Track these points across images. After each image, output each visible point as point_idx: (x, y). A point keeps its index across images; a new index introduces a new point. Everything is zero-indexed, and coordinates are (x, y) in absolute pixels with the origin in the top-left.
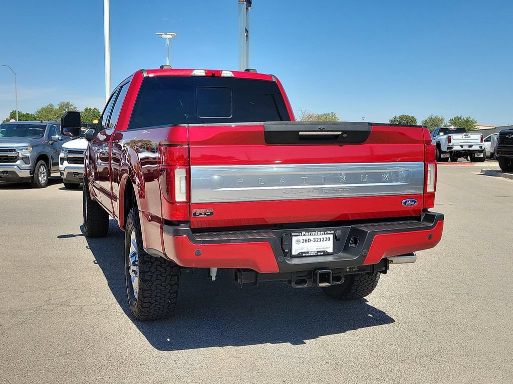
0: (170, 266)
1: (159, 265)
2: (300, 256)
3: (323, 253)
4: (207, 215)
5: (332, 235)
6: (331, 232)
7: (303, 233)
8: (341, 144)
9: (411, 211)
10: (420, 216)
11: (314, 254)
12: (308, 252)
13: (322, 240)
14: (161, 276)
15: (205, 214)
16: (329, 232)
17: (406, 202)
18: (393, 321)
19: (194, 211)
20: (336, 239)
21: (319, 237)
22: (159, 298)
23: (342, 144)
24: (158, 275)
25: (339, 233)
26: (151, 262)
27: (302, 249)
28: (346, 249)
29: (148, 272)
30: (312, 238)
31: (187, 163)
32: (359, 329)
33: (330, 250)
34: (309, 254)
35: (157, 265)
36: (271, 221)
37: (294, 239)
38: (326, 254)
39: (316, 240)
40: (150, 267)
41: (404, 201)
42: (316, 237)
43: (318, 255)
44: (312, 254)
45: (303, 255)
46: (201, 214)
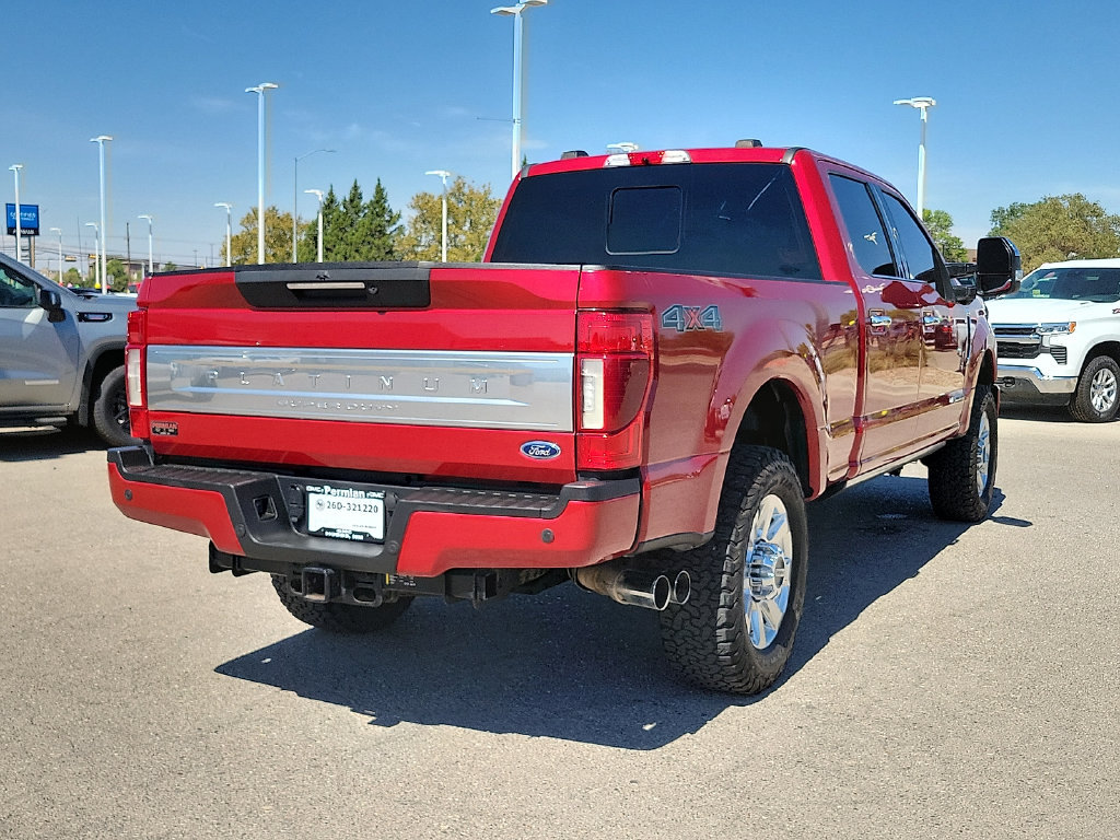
2: (320, 535)
3: (361, 538)
5: (381, 502)
6: (380, 495)
7: (326, 491)
8: (380, 309)
11: (347, 536)
12: (335, 531)
13: (363, 508)
16: (374, 494)
20: (388, 511)
21: (357, 502)
23: (384, 309)
25: (392, 499)
27: (324, 522)
30: (344, 501)
33: (378, 534)
34: (337, 535)
37: (312, 499)
38: (368, 540)
39: (352, 506)
42: (351, 501)
43: (352, 540)
44: (342, 536)
45: (327, 534)
46: (164, 433)
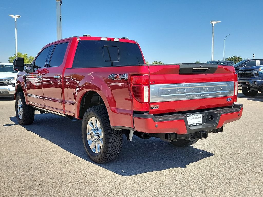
0: (120, 135)
1: (115, 135)
2: (190, 126)
3: (198, 124)
4: (156, 108)
5: (201, 116)
6: (201, 114)
7: (191, 115)
9: (227, 104)
10: (232, 106)
11: (196, 125)
12: (193, 124)
13: (198, 118)
14: (116, 140)
15: (155, 107)
17: (228, 100)
18: (214, 155)
19: (151, 106)
20: (203, 117)
22: (114, 151)
24: (115, 139)
25: (204, 114)
26: (111, 133)
27: (191, 122)
28: (207, 122)
29: (110, 138)
30: (194, 117)
31: (148, 83)
32: (203, 159)
33: (201, 123)
34: (194, 125)
35: (114, 135)
36: (178, 110)
37: (188, 118)
38: (200, 124)
39: (196, 118)
40: (111, 136)
41: (227, 99)
42: (195, 117)
43: (197, 125)
44: (195, 125)
45: (192, 125)
46: (154, 108)
